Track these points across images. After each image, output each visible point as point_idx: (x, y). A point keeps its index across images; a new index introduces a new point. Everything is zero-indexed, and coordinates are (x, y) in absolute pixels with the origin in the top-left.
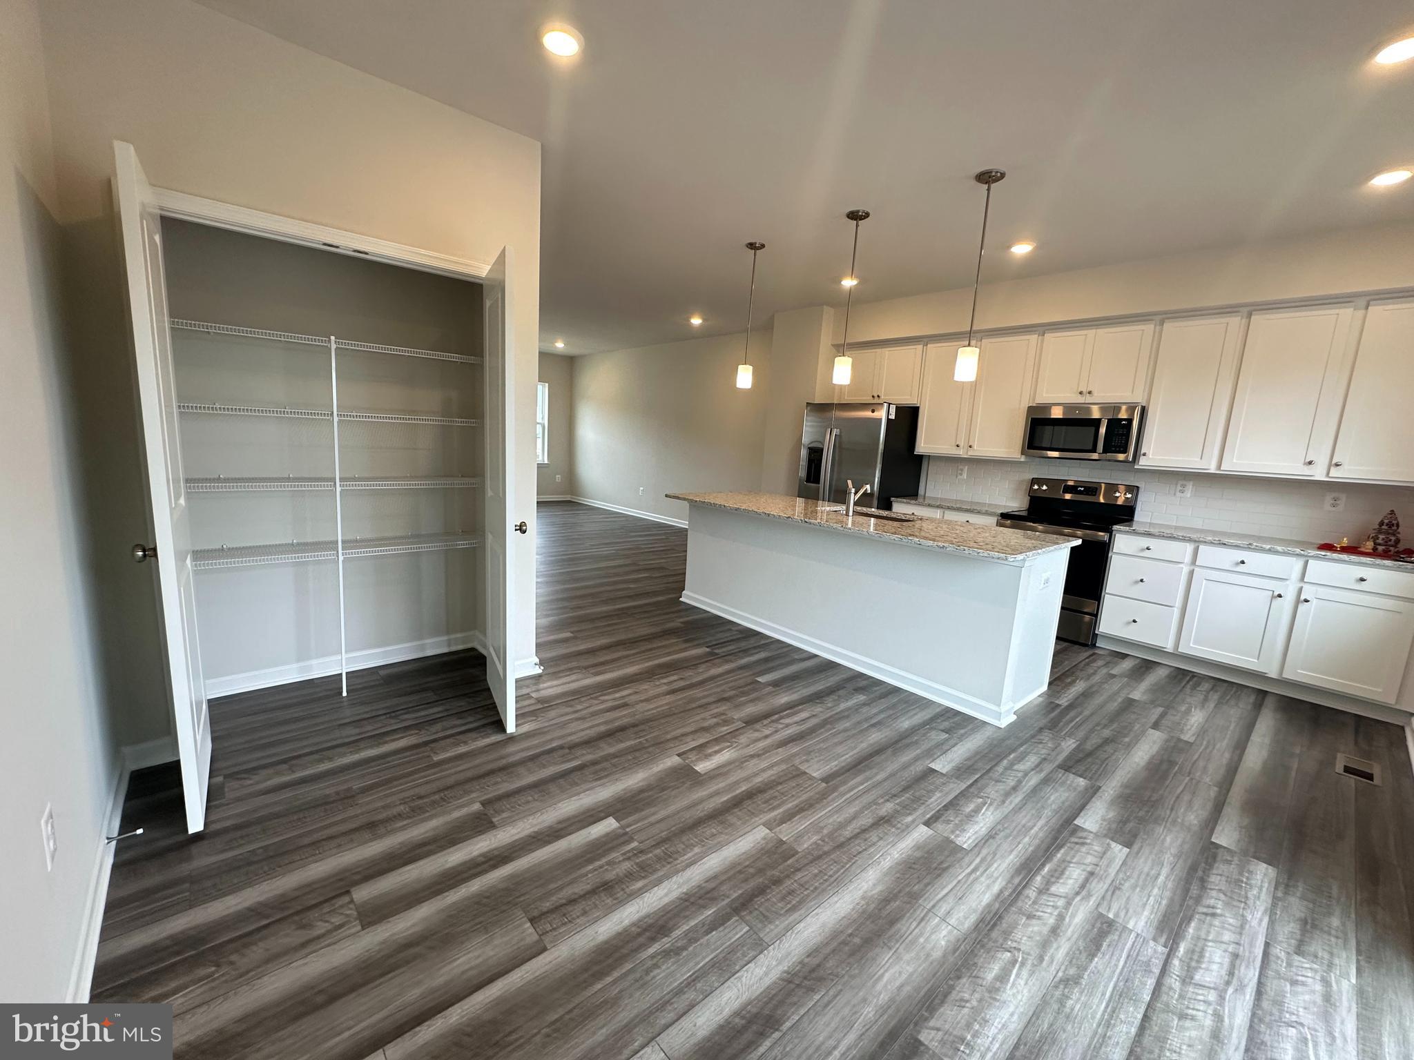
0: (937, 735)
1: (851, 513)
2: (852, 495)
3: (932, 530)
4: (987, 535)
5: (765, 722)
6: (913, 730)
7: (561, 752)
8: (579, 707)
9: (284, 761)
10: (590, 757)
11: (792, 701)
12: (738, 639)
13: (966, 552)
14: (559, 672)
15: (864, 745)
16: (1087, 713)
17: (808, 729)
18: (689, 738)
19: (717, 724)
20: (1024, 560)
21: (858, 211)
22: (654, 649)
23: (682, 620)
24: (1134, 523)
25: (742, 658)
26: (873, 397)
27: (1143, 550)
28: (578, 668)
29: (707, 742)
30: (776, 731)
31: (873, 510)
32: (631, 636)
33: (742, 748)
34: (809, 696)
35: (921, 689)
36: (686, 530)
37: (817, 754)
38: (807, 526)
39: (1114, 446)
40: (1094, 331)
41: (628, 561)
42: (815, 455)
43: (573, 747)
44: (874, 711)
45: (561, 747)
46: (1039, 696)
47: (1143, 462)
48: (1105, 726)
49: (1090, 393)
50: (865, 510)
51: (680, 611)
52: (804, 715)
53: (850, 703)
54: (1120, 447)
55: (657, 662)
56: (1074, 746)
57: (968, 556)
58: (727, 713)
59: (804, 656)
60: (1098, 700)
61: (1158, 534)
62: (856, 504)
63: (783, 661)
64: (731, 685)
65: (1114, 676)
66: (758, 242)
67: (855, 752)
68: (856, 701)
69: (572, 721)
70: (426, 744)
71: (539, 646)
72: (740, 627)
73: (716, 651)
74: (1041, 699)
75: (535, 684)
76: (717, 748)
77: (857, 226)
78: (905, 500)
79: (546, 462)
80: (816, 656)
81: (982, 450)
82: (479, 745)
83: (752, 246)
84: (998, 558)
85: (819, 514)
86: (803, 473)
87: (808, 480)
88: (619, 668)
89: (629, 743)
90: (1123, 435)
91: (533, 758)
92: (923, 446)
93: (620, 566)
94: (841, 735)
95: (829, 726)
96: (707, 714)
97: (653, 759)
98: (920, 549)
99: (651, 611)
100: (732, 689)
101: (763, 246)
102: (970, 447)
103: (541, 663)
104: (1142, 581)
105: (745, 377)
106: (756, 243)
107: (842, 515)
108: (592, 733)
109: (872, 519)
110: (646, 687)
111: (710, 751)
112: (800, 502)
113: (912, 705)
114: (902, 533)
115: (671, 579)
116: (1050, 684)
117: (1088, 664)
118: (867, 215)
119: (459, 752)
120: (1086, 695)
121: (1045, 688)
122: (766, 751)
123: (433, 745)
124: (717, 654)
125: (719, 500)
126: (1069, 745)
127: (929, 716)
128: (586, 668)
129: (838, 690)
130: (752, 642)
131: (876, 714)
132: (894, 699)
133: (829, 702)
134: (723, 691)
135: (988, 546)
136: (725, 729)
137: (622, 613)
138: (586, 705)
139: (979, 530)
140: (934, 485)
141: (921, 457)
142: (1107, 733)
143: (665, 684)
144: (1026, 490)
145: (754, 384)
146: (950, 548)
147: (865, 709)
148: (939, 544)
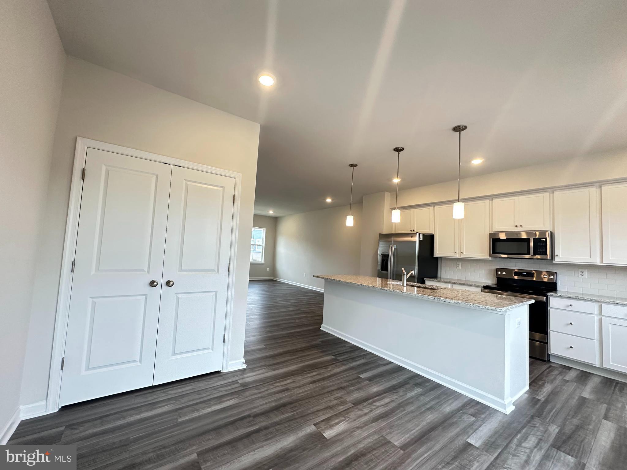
0: (468, 418)
1: (405, 285)
2: (405, 276)
3: (449, 294)
4: (481, 297)
5: (365, 404)
6: (453, 414)
7: (248, 420)
8: (262, 390)
9: (100, 418)
10: (263, 424)
11: (379, 391)
12: (349, 352)
13: (472, 306)
14: (255, 368)
15: (424, 423)
16: (558, 406)
17: (390, 410)
18: (321, 413)
19: (338, 405)
20: (506, 311)
21: (399, 148)
22: (305, 356)
23: (320, 340)
24: (558, 291)
25: (351, 363)
26: (411, 231)
27: (567, 306)
28: (264, 366)
29: (331, 417)
30: (371, 411)
31: (416, 283)
32: (294, 348)
33: (351, 422)
34: (389, 388)
35: (454, 386)
36: (324, 293)
37: (396, 428)
38: (383, 290)
39: (539, 252)
40: (518, 197)
41: (296, 308)
42: (385, 258)
43: (256, 416)
44: (428, 399)
45: (249, 416)
46: (525, 393)
47: (557, 260)
48: (573, 417)
49: (521, 226)
50: (412, 284)
51: (320, 335)
52: (387, 400)
53: (413, 393)
54: (543, 252)
55: (306, 363)
56: (557, 430)
57: (473, 308)
58: (343, 397)
59: (385, 362)
60: (563, 397)
61: (575, 297)
62: (407, 280)
63: (373, 365)
64: (345, 379)
65: (567, 381)
66: (354, 163)
67: (419, 428)
68: (416, 392)
69: (257, 399)
70: (176, 410)
71: (246, 353)
72: (349, 345)
73: (338, 358)
74: (527, 395)
75: (241, 375)
76: (337, 421)
77: (399, 154)
78: (431, 279)
79: (263, 262)
80: (392, 363)
81: (467, 255)
82: (205, 412)
83: (352, 165)
84: (491, 310)
85: (389, 285)
86: (379, 267)
87: (382, 269)
88: (287, 366)
89: (287, 415)
90: (543, 246)
91: (232, 423)
92: (437, 253)
93: (292, 311)
94: (409, 415)
95: (402, 409)
96: (332, 397)
97: (300, 427)
98: (445, 304)
99: (306, 335)
100: (346, 381)
101: (356, 165)
102: (462, 253)
103: (246, 362)
104: (571, 324)
105: (350, 221)
106: (353, 164)
107: (401, 286)
108: (267, 407)
109: (416, 288)
110: (299, 378)
111: (333, 422)
112: (379, 279)
113: (450, 396)
114: (434, 295)
115: (316, 318)
116: (530, 385)
117: (549, 373)
118: (403, 149)
119: (193, 416)
120: (554, 394)
121: (527, 388)
122: (366, 424)
123: (180, 411)
124: (338, 360)
125: (339, 278)
126: (554, 429)
127: (460, 405)
128: (269, 366)
129: (406, 384)
130: (357, 353)
131: (429, 402)
132: (438, 392)
133: (401, 392)
134: (341, 383)
135: (483, 303)
136: (341, 408)
137: (291, 335)
138: (266, 389)
139: (475, 294)
140: (445, 272)
141: (437, 259)
142: (576, 421)
143: (310, 377)
144: (494, 275)
145: (354, 224)
146: (462, 303)
147: (422, 398)
148: (456, 301)
